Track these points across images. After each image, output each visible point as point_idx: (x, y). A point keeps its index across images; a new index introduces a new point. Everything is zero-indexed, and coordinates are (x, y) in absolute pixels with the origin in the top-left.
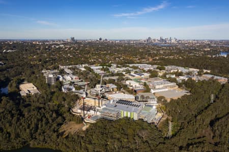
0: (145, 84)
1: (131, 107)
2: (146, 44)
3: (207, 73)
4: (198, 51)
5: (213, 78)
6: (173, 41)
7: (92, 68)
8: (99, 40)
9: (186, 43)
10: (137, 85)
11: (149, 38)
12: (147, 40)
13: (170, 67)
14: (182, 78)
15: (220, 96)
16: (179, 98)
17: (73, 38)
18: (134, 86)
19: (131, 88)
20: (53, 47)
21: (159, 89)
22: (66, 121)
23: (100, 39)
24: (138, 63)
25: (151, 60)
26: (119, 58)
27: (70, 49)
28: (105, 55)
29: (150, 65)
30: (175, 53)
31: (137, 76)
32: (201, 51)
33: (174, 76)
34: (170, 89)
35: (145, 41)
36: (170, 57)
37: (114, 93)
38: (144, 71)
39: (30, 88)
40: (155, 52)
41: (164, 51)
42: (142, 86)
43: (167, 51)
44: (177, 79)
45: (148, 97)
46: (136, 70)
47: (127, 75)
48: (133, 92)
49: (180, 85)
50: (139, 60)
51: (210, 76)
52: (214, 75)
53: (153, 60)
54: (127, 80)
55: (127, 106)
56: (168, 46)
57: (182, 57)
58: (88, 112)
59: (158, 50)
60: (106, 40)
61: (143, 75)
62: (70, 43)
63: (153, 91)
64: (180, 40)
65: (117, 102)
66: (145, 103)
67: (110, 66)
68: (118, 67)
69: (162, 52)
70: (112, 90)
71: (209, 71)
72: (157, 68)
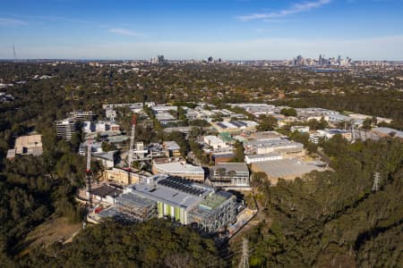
0: (239, 145)
1: (184, 193)
2: (291, 68)
3: (383, 125)
4: (385, 81)
5: (392, 134)
6: (344, 63)
7: (155, 109)
8: (207, 60)
9: (368, 67)
10: (223, 145)
11: (299, 57)
12: (295, 61)
13: (310, 111)
14: (321, 133)
15: (396, 177)
16: (297, 179)
17: (162, 57)
18: (215, 147)
19: (208, 151)
20: (120, 71)
21: (262, 156)
22: (53, 215)
23: (210, 59)
24: (254, 102)
25: (281, 96)
26: (224, 91)
27: (145, 75)
28: (203, 85)
29: (274, 107)
30: (336, 84)
31: (232, 126)
32: (391, 81)
33: (306, 129)
34: (287, 156)
35: (290, 63)
36: (322, 91)
37: (170, 160)
38: (252, 118)
39: (30, 144)
40: (299, 82)
41: (317, 80)
42: (231, 148)
43: (323, 81)
44: (312, 136)
45: (232, 173)
46: (236, 115)
47: (215, 125)
48: (209, 160)
49: (311, 149)
50: (259, 95)
51: (387, 131)
52: (399, 129)
53: (287, 96)
54: (210, 134)
55: (177, 191)
56: (330, 71)
57: (346, 92)
58: (103, 199)
59: (306, 79)
60: (220, 60)
61: (246, 125)
62: (154, 65)
63: (248, 160)
64: (357, 62)
65: (159, 182)
66: (224, 184)
67: (193, 107)
68: (207, 108)
69: (312, 82)
70: (167, 154)
71: (388, 121)
72: (283, 112)
